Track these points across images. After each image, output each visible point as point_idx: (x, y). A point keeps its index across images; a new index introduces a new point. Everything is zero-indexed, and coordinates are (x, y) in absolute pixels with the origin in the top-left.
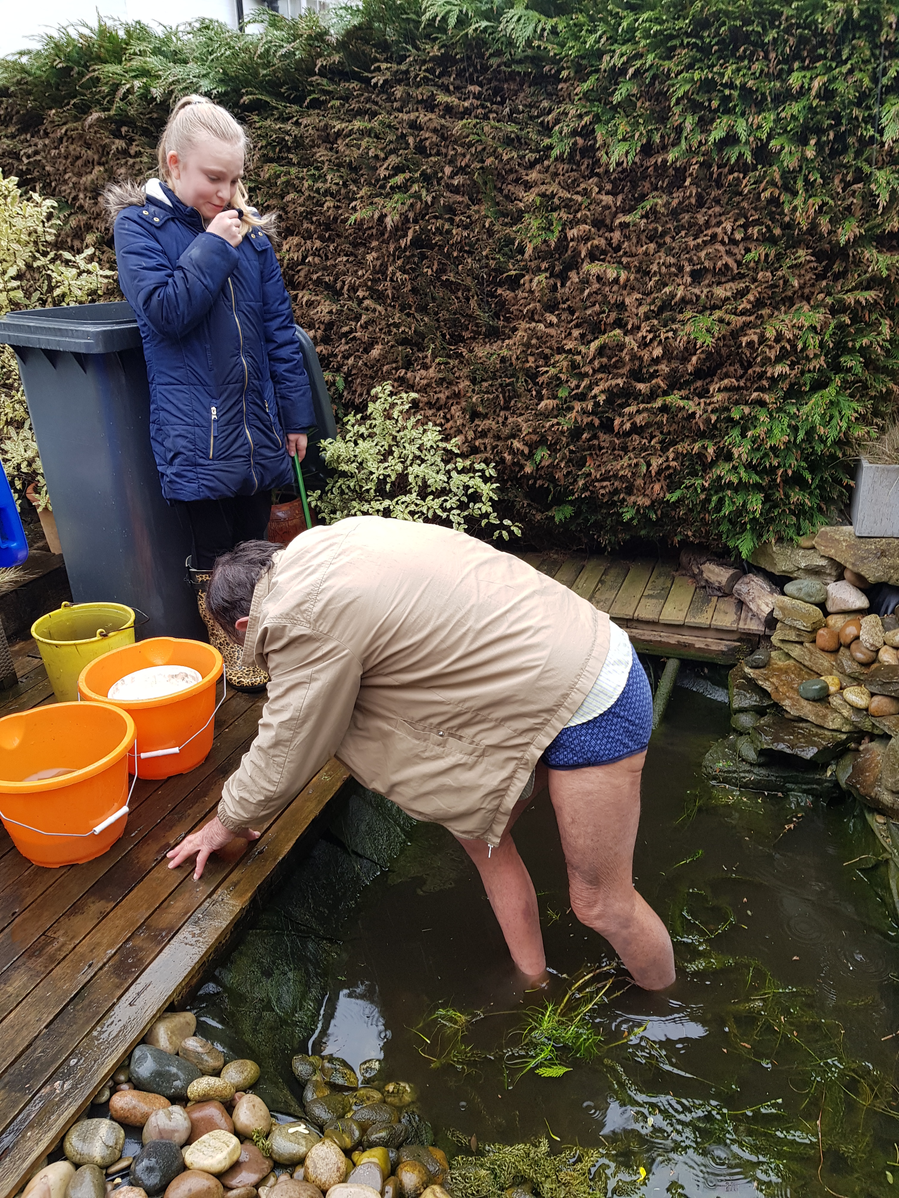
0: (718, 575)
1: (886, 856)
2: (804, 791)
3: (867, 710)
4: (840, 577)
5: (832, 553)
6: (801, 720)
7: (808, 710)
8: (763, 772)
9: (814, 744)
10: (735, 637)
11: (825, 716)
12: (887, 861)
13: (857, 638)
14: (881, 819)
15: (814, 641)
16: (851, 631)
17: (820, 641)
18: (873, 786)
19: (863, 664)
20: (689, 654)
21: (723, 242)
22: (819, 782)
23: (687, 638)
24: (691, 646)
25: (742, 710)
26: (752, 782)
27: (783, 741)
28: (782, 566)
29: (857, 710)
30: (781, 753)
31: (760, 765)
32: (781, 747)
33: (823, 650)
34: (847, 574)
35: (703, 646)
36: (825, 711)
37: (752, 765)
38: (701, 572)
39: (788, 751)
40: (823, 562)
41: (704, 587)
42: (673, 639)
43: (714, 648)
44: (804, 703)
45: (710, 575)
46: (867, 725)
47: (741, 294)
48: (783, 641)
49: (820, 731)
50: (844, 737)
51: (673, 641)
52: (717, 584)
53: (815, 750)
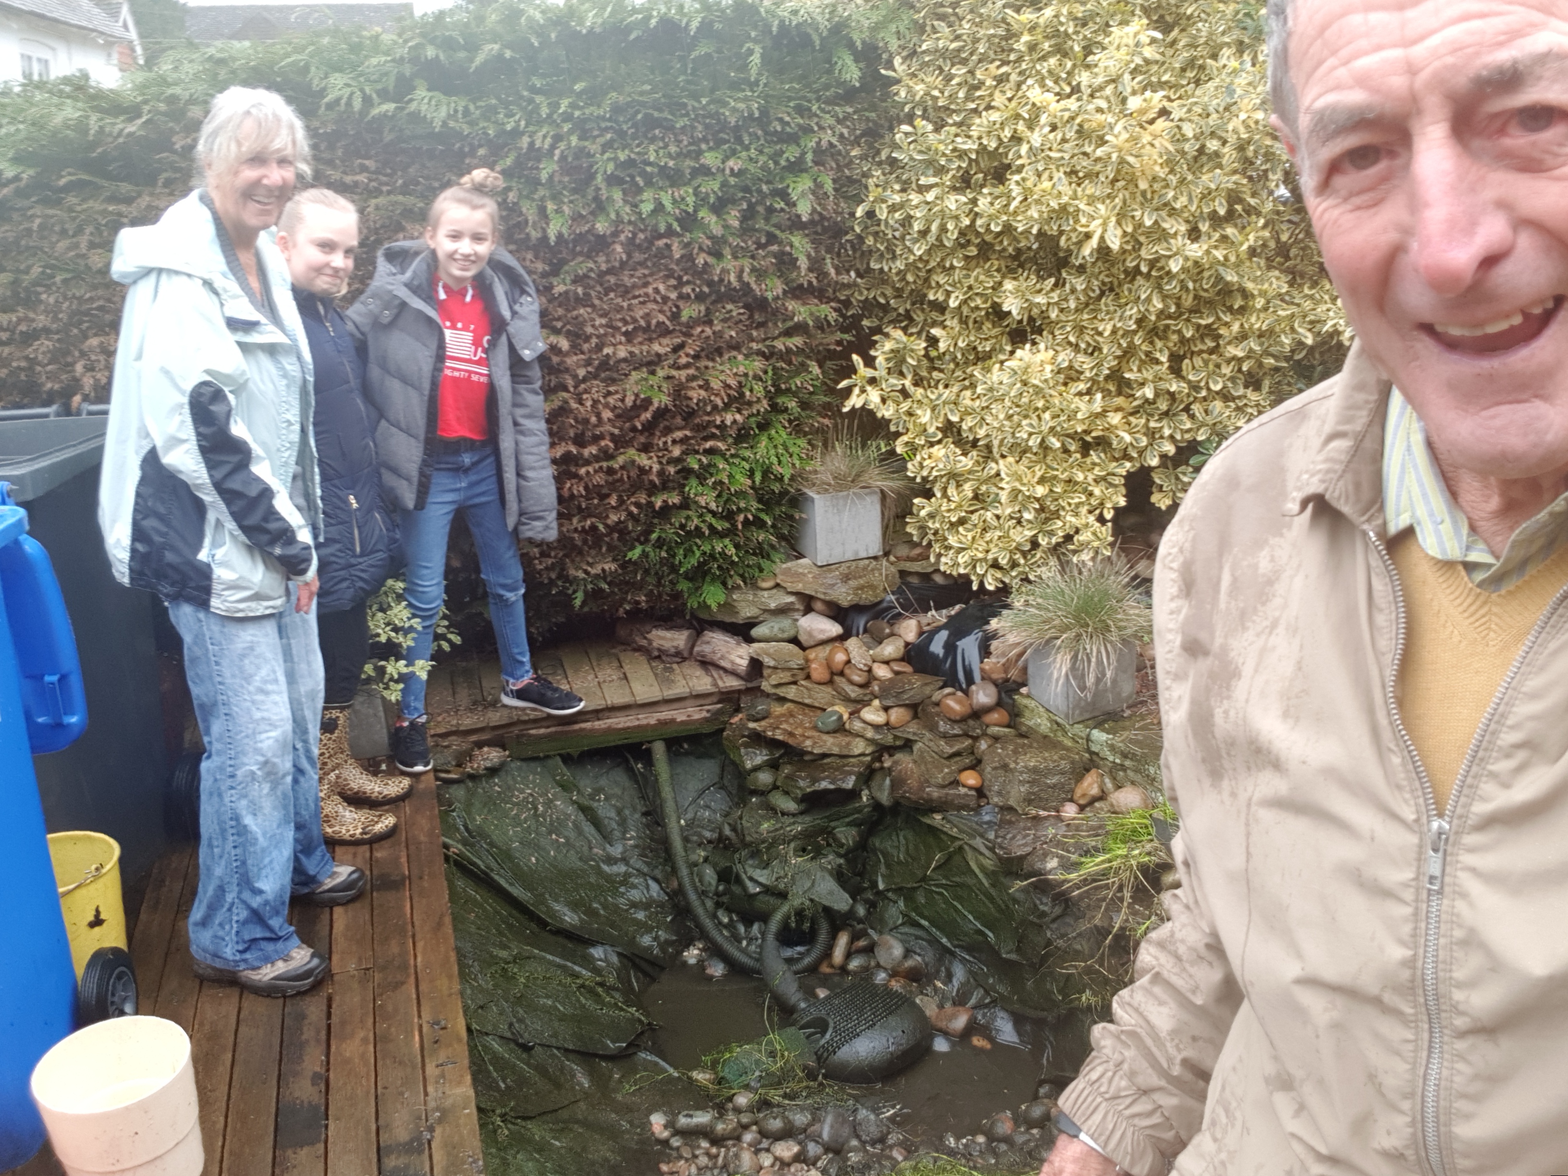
0: (672, 640)
1: (957, 843)
2: (849, 824)
3: (887, 724)
4: (808, 610)
5: (799, 587)
6: (825, 756)
7: (831, 744)
8: (807, 818)
9: (850, 773)
10: (715, 699)
11: (848, 744)
12: (961, 848)
13: (849, 662)
14: (938, 817)
15: (808, 677)
16: (840, 657)
17: (815, 675)
18: (921, 788)
19: (861, 686)
20: (671, 732)
21: (655, 301)
22: (859, 811)
23: (665, 714)
24: (673, 721)
25: (756, 769)
26: (800, 833)
27: (823, 779)
28: (746, 612)
29: (876, 727)
30: (826, 791)
31: (802, 813)
32: (824, 785)
33: (819, 684)
34: (818, 606)
35: (684, 718)
36: (847, 739)
37: (794, 815)
38: (650, 642)
39: (832, 787)
40: (791, 599)
41: (659, 657)
42: (650, 718)
43: (696, 716)
44: (825, 737)
45: (662, 642)
46: (889, 739)
47: (677, 349)
48: (777, 686)
49: (845, 761)
50: (869, 758)
51: (653, 722)
52: (673, 650)
53: (853, 778)
